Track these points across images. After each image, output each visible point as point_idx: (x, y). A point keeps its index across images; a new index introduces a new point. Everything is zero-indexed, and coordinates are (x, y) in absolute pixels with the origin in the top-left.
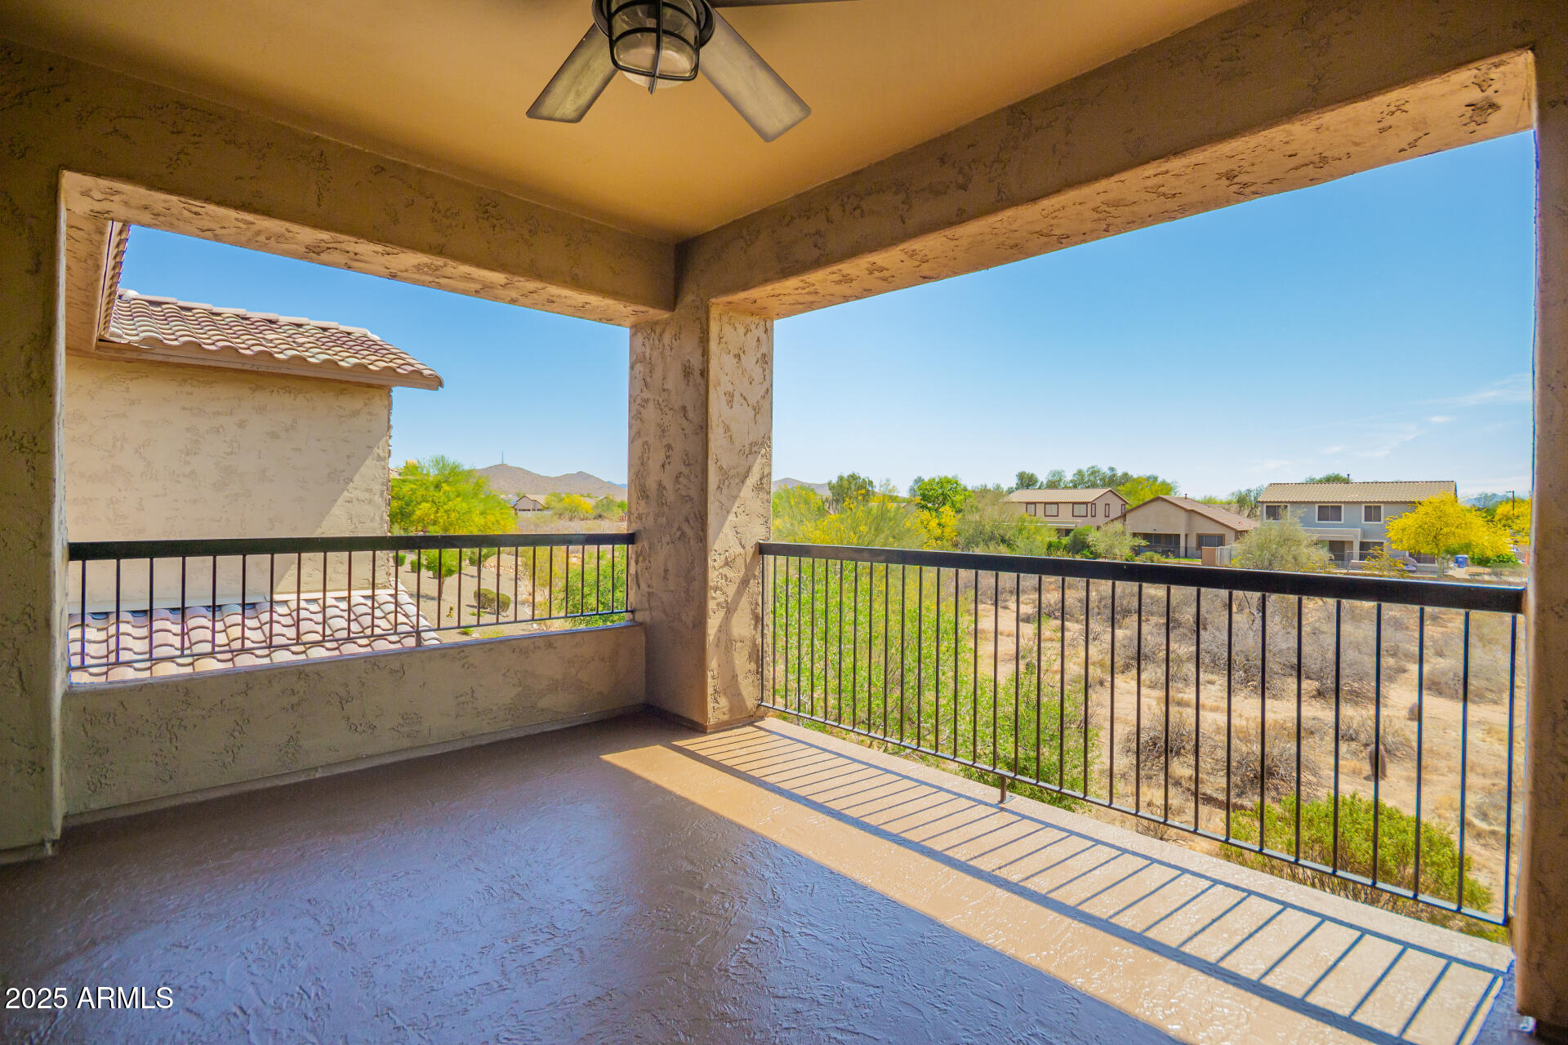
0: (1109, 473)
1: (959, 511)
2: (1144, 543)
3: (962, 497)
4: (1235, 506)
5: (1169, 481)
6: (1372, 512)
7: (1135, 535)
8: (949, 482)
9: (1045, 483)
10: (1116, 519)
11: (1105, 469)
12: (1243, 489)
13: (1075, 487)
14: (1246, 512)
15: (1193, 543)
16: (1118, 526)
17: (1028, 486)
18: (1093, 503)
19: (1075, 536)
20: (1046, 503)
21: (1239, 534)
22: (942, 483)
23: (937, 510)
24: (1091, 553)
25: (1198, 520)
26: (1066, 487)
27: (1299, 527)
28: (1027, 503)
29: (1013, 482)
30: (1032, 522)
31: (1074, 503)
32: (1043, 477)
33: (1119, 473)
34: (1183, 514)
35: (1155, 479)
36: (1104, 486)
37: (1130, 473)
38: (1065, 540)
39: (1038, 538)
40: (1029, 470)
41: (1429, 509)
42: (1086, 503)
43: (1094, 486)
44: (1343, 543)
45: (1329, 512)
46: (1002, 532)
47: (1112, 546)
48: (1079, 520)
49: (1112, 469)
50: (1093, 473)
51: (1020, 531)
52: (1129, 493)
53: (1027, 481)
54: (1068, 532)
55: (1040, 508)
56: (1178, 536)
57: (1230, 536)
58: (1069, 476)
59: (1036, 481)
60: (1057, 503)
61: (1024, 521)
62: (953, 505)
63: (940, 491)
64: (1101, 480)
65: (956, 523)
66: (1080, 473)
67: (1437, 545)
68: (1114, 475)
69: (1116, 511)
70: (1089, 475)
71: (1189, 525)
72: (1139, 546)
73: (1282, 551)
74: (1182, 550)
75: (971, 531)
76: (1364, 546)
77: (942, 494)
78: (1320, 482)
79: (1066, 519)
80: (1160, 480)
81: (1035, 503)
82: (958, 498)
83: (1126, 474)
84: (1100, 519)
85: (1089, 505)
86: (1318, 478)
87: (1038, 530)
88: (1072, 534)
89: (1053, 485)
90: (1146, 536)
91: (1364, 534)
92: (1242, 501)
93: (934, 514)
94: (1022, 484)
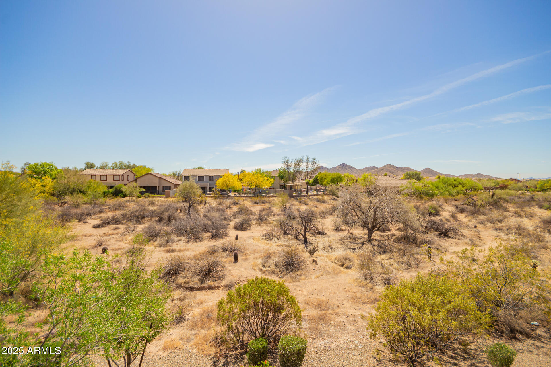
0: (128, 164)
1: (54, 179)
2: (145, 190)
3: (56, 172)
4: (172, 176)
5: (151, 167)
6: (211, 178)
7: (141, 187)
8: (47, 165)
9: (99, 167)
10: (132, 181)
11: (126, 162)
12: (175, 171)
13: (113, 169)
14: (176, 178)
15: (161, 189)
16: (134, 184)
17: (90, 168)
18: (122, 175)
19: (116, 188)
20: (101, 175)
21: (177, 186)
22: (42, 165)
23: (40, 178)
24: (123, 195)
25: (162, 181)
26: (109, 169)
27: (194, 183)
28: (92, 175)
29: (83, 166)
30: (95, 183)
31: (114, 175)
32: (98, 164)
33: (132, 164)
34: (158, 179)
35: (145, 166)
36: (125, 169)
37: (136, 164)
38: (112, 190)
39: (98, 190)
40: (91, 161)
41: (225, 177)
42: (119, 175)
43: (121, 168)
44: (204, 187)
45: (201, 178)
46: (79, 188)
47: (132, 192)
48: (117, 182)
49: (129, 162)
50: (121, 163)
51: (89, 187)
52: (137, 171)
53: (90, 166)
54: (112, 187)
55: (98, 178)
56: (156, 187)
57: (173, 186)
58: (110, 164)
59: (95, 166)
60: (106, 175)
61: (91, 183)
62: (50, 176)
63: (42, 169)
64: (124, 166)
65: (53, 184)
66: (115, 163)
67: (227, 187)
68: (130, 165)
69: (132, 178)
70: (119, 164)
71: (160, 183)
72: (143, 191)
73: (190, 190)
74: (157, 192)
75: (62, 188)
76: (210, 188)
77: (44, 170)
78: (197, 169)
79: (110, 181)
80: (147, 167)
81: (95, 175)
82: (53, 173)
83: (134, 165)
84: (126, 181)
85: (121, 176)
86: (196, 168)
87: (98, 186)
88: (114, 188)
89: (102, 168)
90: (145, 187)
91: (210, 185)
92: (174, 175)
93: (39, 180)
94: (87, 167)
